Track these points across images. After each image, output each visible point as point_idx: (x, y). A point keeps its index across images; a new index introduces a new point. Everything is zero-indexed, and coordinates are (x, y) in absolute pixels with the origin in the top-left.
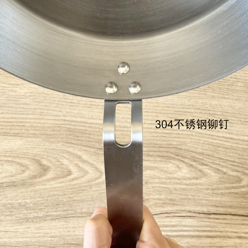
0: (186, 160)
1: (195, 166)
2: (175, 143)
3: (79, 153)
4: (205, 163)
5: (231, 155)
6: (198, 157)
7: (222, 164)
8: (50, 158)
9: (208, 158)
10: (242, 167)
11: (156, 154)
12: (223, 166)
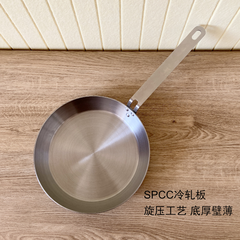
0: (148, 233)
1: (152, 235)
2: (142, 224)
3: (93, 232)
4: (158, 234)
5: (170, 229)
6: (154, 231)
7: (166, 234)
8: (79, 235)
9: (159, 231)
10: (176, 235)
11: (133, 230)
12: (166, 235)
